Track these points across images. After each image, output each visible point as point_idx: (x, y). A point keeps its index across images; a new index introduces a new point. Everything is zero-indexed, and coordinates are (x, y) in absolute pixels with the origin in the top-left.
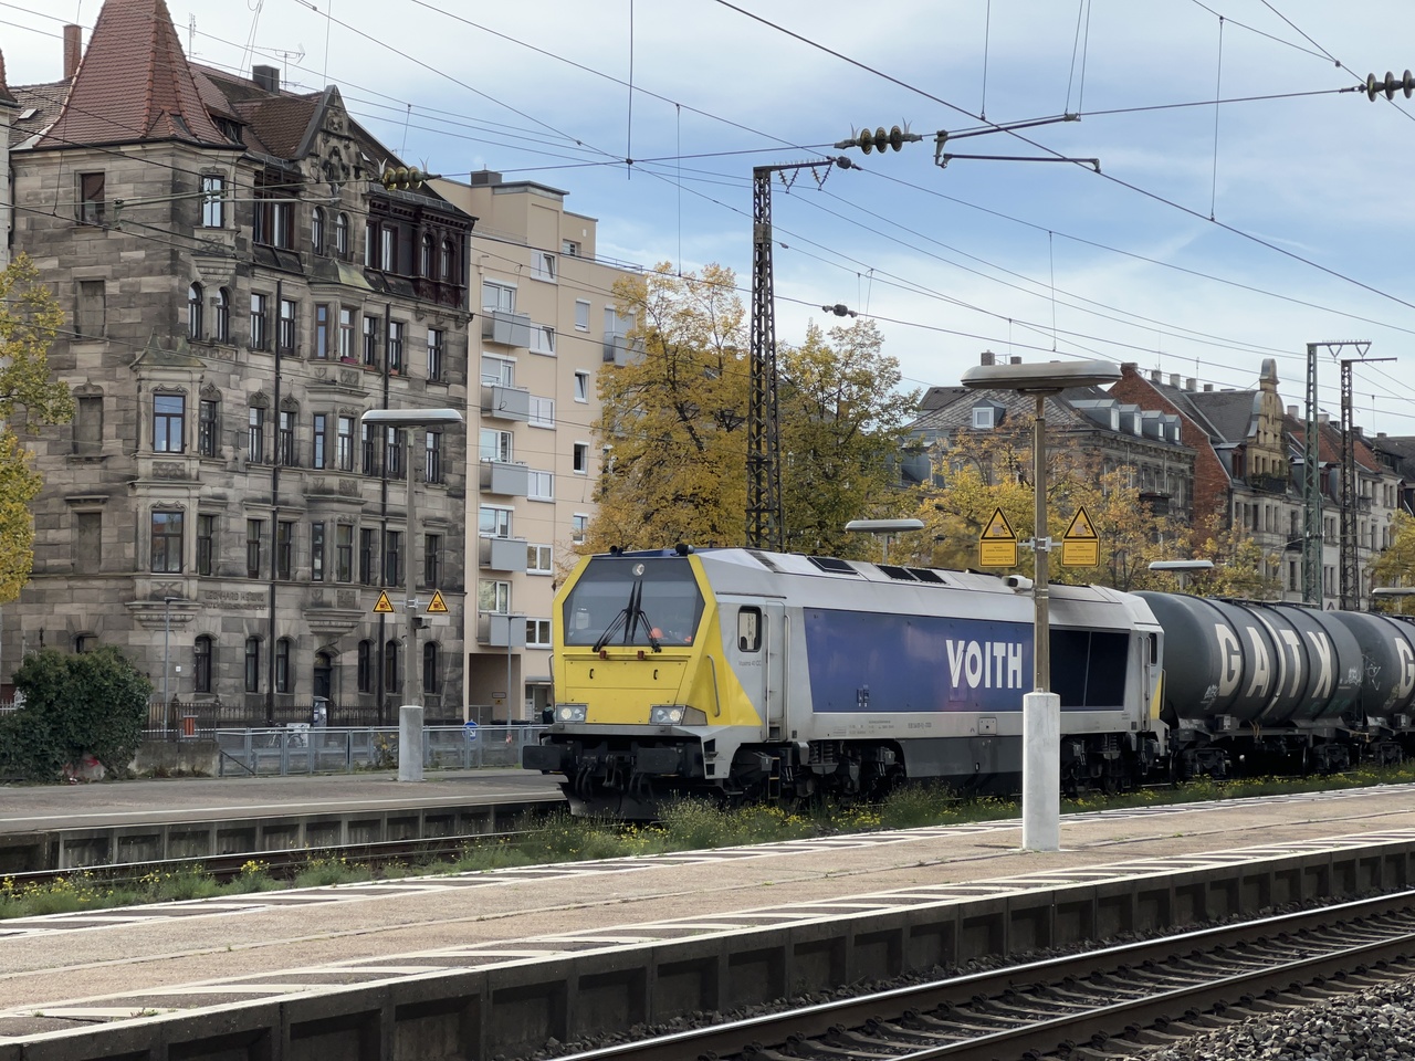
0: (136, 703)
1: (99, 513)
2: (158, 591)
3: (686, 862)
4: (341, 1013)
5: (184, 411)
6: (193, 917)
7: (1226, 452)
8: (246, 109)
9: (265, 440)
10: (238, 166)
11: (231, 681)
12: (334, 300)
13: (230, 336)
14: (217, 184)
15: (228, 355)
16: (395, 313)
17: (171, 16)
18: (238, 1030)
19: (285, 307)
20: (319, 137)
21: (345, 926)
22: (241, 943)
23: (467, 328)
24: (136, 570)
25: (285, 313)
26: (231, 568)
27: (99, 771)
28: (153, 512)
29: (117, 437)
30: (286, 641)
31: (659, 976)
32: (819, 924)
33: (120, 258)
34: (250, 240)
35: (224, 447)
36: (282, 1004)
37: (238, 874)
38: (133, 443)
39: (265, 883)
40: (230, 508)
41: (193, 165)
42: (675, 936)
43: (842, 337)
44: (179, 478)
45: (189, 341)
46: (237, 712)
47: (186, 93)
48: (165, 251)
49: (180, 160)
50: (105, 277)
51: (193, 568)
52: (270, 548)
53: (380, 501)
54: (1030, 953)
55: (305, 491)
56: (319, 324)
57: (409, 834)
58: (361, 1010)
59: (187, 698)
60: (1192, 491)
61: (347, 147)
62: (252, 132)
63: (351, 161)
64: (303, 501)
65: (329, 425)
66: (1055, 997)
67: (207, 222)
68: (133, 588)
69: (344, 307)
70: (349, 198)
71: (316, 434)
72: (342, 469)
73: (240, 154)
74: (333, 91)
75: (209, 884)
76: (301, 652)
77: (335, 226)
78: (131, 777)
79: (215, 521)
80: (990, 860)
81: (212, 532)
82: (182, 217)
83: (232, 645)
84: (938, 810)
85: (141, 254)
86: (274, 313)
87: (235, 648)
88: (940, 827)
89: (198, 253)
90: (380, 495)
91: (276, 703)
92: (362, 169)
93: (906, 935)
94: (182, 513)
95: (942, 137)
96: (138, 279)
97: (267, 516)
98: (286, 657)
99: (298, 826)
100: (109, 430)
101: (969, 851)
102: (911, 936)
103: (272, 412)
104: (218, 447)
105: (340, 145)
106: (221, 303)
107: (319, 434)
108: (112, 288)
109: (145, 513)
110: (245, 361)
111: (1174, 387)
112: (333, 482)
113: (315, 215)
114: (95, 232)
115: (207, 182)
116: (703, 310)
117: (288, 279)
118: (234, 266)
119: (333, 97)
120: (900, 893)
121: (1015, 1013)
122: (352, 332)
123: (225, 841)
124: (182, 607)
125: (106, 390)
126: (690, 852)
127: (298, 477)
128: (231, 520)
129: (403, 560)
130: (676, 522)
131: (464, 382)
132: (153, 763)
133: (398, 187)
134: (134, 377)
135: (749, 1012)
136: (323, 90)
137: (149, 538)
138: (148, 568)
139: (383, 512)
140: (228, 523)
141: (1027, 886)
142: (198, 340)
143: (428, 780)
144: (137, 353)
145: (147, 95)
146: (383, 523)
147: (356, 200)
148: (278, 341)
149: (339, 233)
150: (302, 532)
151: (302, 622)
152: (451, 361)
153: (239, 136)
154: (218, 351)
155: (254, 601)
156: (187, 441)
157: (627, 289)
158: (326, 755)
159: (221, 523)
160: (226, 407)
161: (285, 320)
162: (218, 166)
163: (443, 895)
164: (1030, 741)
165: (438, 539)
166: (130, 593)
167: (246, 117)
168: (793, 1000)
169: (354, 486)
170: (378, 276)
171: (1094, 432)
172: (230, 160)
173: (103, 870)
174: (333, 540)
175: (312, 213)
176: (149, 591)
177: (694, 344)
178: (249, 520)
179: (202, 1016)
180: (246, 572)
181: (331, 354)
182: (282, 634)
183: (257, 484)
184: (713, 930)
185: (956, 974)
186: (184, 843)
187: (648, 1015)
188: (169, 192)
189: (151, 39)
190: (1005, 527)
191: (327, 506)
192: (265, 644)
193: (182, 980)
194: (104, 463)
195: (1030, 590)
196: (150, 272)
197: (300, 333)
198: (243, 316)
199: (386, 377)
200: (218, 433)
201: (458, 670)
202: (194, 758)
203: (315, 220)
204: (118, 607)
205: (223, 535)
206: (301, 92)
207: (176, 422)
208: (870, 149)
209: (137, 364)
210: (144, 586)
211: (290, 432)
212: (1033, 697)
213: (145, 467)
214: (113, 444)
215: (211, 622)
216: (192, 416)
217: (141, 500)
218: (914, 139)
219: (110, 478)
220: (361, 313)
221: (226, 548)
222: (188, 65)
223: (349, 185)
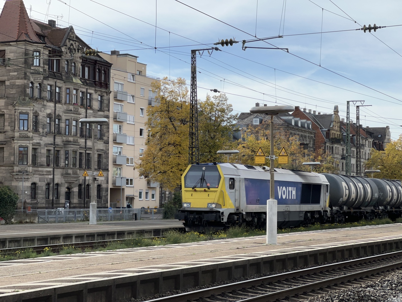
0: (14, 202)
1: (3, 148)
2: (20, 170)
3: (171, 247)
4: (72, 291)
5: (28, 119)
6: (29, 264)
7: (324, 132)
8: (46, 32)
9: (52, 127)
10: (44, 48)
11: (42, 196)
12: (71, 87)
13: (42, 97)
14: (38, 54)
15: (41, 103)
16: (89, 91)
17: (25, 6)
18: (42, 296)
19: (57, 89)
20: (67, 40)
21: (73, 266)
22: (44, 271)
23: (109, 95)
24: (14, 164)
25: (57, 91)
26: (42, 163)
27: (3, 222)
28: (19, 147)
29: (9, 126)
30: (57, 184)
31: (163, 280)
32: (209, 265)
33: (10, 75)
34: (47, 70)
35: (40, 129)
36: (55, 289)
37: (43, 251)
38: (14, 128)
39: (51, 254)
40: (41, 146)
41: (31, 48)
42: (168, 269)
43: (216, 98)
44: (27, 138)
45: (30, 99)
46: (43, 205)
47: (29, 28)
48: (23, 72)
49: (27, 47)
50: (5, 80)
51: (31, 163)
52: (53, 158)
53: (84, 144)
54: (268, 273)
55: (63, 142)
56: (67, 94)
57: (92, 240)
58: (78, 290)
59: (29, 201)
60: (315, 142)
61: (75, 43)
62: (48, 39)
63: (76, 47)
64: (63, 145)
65: (70, 123)
66: (275, 286)
67: (35, 65)
68: (13, 169)
69: (74, 89)
70: (76, 58)
71: (66, 125)
72: (74, 135)
73: (44, 45)
74: (71, 27)
75: (34, 254)
76: (62, 187)
77: (72, 66)
78: (12, 223)
79: (37, 150)
80: (257, 247)
81: (36, 153)
82: (28, 63)
83: (42, 185)
84: (243, 233)
85: (16, 73)
86: (54, 91)
87: (43, 186)
88: (243, 238)
89: (32, 73)
90: (85, 143)
91: (55, 202)
92: (79, 49)
93: (233, 268)
94: (28, 148)
95: (244, 42)
96: (15, 81)
97: (52, 148)
98: (57, 189)
99: (60, 237)
100: (6, 124)
101: (251, 244)
102: (235, 268)
103: (54, 119)
104: (38, 129)
105: (73, 43)
106: (39, 88)
107: (67, 125)
108: (7, 83)
109: (17, 148)
110: (46, 104)
111: (310, 113)
112: (71, 139)
113: (66, 63)
114: (3, 67)
115: (35, 53)
116: (177, 90)
117: (58, 81)
118: (43, 77)
119: (71, 29)
120: (232, 256)
121: (264, 290)
122: (77, 96)
123: (39, 241)
124: (27, 175)
125: (5, 112)
126: (172, 245)
127: (61, 138)
128: (42, 150)
129: (91, 162)
130: (169, 151)
131: (109, 111)
132: (19, 219)
133: (89, 55)
134: (14, 109)
135: (189, 290)
136: (68, 27)
137: (18, 155)
138: (18, 163)
139: (86, 148)
140: (41, 151)
141: (268, 254)
142: (32, 98)
143: (98, 224)
144: (15, 102)
145: (18, 28)
146: (86, 151)
147: (78, 58)
148: (55, 99)
149: (73, 68)
150: (62, 153)
151: (62, 179)
152: (105, 105)
153: (44, 40)
154: (38, 101)
155: (48, 173)
156: (29, 127)
157: (155, 84)
158: (69, 217)
159: (39, 151)
160: (40, 118)
161: (57, 93)
162: (38, 48)
163: (102, 257)
164: (269, 213)
165: (101, 155)
166: (12, 171)
167: (46, 35)
168: (201, 287)
169: (77, 140)
170: (84, 80)
171: (287, 126)
172: (41, 47)
173: (4, 250)
174: (71, 156)
175: (65, 62)
176: (18, 170)
177: (174, 100)
178: (47, 150)
179: (32, 292)
180: (46, 165)
181: (70, 102)
182: (56, 183)
183: (49, 140)
184: (178, 267)
185: (247, 279)
186: (27, 242)
187: (160, 291)
188: (24, 56)
189: (19, 12)
190: (262, 152)
191: (69, 146)
192: (51, 185)
193: (26, 282)
194: (5, 133)
195: (269, 170)
196: (18, 78)
197: (62, 96)
198: (45, 91)
199: (86, 109)
200: (38, 125)
201: (107, 193)
202: (31, 218)
203: (66, 64)
204: (9, 175)
205: (39, 154)
206: (62, 27)
207: (26, 122)
208: (224, 45)
209: (15, 105)
210: (16, 169)
211: (59, 125)
212: (270, 201)
213: (17, 134)
214: (7, 128)
215: (36, 179)
216: (30, 120)
217: (16, 144)
218: (236, 42)
219: (7, 138)
220: (79, 91)
221: (40, 158)
222: (29, 20)
223: (76, 54)
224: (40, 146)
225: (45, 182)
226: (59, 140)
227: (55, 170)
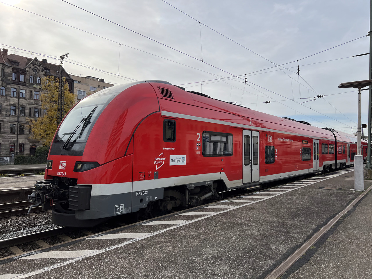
11: (6, 150)
12: (32, 90)
13: (5, 95)
15: (4, 98)
20: (32, 65)
26: (5, 132)
34: (11, 79)
35: (3, 112)
52: (17, 129)
63: (40, 69)
64: (26, 122)
65: (32, 110)
69: (35, 91)
76: (26, 145)
77: (36, 79)
87: (6, 145)
97: (16, 124)
98: (23, 146)
103: (17, 107)
105: (37, 66)
110: (9, 99)
122: (39, 95)
127: (25, 118)
140: (4, 125)
147: (42, 75)
148: (19, 96)
151: (26, 141)
160: (3, 106)
175: (29, 76)
178: (10, 124)
180: (10, 133)
181: (32, 98)
182: (20, 143)
183: (13, 118)
192: (15, 144)
197: (26, 95)
198: (9, 91)
203: (32, 78)
211: (24, 111)
220: (40, 92)
223: (40, 73)
224: (3, 122)
225: (8, 142)
226: (22, 119)
227: (18, 135)
